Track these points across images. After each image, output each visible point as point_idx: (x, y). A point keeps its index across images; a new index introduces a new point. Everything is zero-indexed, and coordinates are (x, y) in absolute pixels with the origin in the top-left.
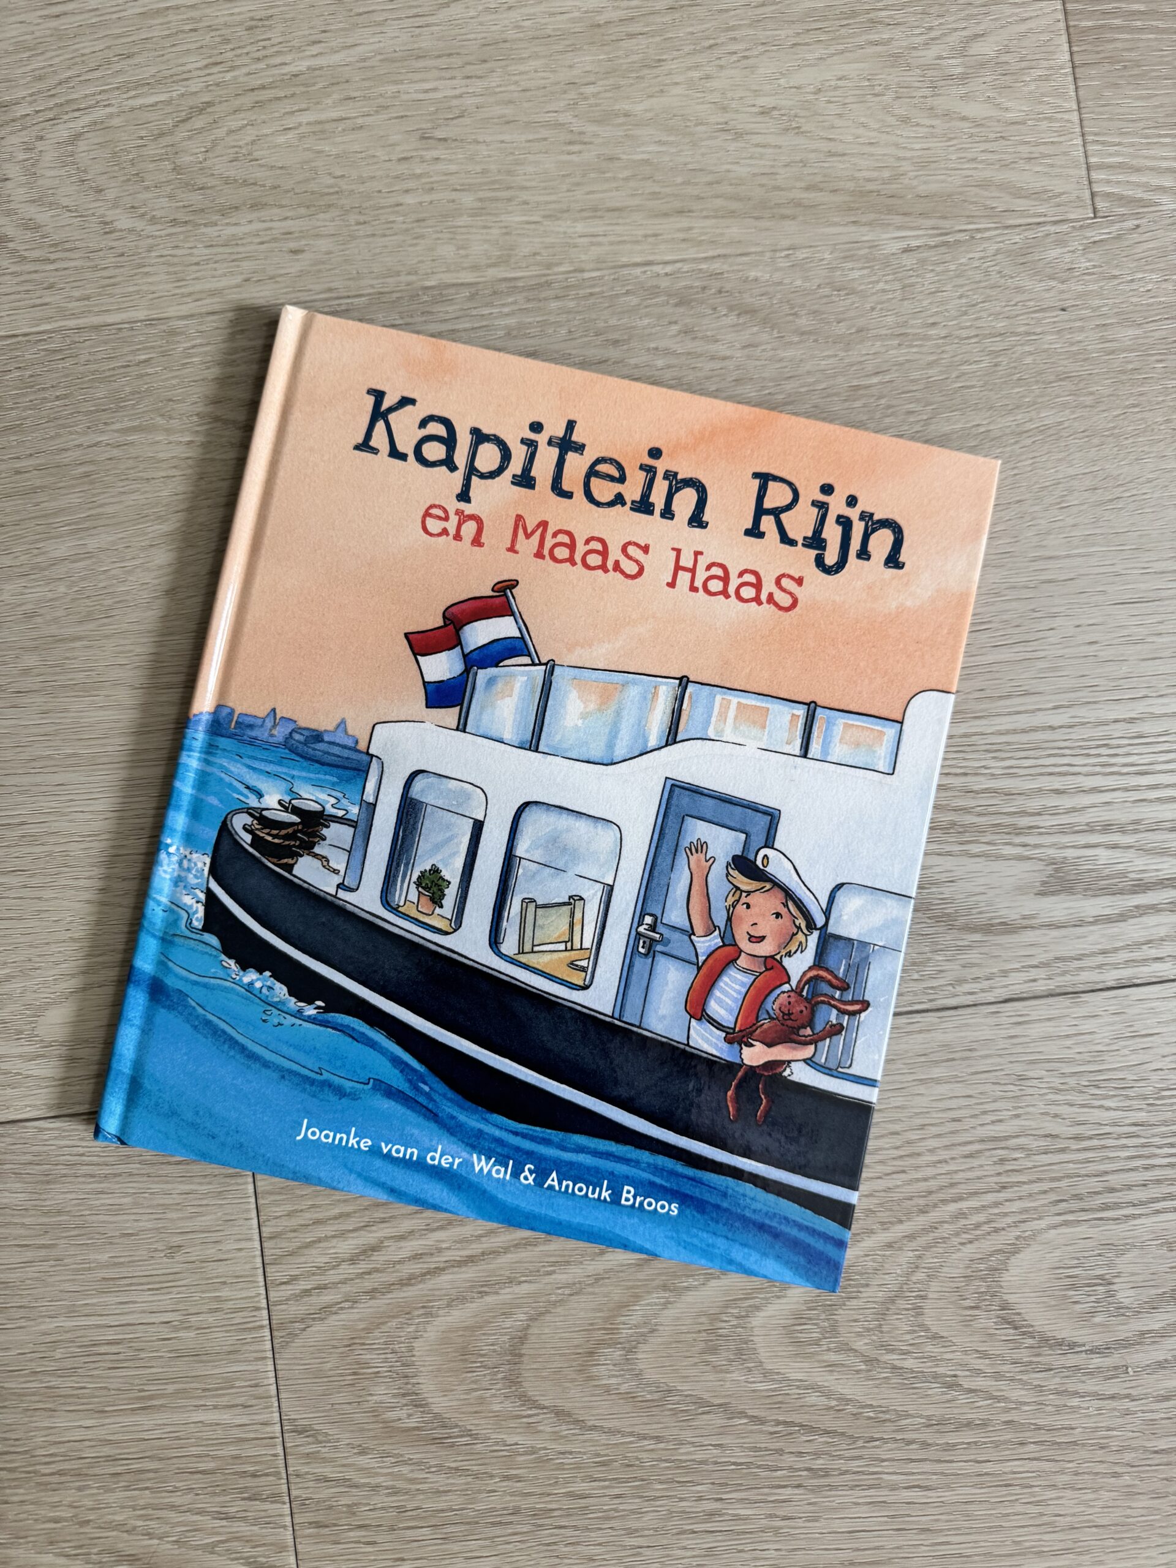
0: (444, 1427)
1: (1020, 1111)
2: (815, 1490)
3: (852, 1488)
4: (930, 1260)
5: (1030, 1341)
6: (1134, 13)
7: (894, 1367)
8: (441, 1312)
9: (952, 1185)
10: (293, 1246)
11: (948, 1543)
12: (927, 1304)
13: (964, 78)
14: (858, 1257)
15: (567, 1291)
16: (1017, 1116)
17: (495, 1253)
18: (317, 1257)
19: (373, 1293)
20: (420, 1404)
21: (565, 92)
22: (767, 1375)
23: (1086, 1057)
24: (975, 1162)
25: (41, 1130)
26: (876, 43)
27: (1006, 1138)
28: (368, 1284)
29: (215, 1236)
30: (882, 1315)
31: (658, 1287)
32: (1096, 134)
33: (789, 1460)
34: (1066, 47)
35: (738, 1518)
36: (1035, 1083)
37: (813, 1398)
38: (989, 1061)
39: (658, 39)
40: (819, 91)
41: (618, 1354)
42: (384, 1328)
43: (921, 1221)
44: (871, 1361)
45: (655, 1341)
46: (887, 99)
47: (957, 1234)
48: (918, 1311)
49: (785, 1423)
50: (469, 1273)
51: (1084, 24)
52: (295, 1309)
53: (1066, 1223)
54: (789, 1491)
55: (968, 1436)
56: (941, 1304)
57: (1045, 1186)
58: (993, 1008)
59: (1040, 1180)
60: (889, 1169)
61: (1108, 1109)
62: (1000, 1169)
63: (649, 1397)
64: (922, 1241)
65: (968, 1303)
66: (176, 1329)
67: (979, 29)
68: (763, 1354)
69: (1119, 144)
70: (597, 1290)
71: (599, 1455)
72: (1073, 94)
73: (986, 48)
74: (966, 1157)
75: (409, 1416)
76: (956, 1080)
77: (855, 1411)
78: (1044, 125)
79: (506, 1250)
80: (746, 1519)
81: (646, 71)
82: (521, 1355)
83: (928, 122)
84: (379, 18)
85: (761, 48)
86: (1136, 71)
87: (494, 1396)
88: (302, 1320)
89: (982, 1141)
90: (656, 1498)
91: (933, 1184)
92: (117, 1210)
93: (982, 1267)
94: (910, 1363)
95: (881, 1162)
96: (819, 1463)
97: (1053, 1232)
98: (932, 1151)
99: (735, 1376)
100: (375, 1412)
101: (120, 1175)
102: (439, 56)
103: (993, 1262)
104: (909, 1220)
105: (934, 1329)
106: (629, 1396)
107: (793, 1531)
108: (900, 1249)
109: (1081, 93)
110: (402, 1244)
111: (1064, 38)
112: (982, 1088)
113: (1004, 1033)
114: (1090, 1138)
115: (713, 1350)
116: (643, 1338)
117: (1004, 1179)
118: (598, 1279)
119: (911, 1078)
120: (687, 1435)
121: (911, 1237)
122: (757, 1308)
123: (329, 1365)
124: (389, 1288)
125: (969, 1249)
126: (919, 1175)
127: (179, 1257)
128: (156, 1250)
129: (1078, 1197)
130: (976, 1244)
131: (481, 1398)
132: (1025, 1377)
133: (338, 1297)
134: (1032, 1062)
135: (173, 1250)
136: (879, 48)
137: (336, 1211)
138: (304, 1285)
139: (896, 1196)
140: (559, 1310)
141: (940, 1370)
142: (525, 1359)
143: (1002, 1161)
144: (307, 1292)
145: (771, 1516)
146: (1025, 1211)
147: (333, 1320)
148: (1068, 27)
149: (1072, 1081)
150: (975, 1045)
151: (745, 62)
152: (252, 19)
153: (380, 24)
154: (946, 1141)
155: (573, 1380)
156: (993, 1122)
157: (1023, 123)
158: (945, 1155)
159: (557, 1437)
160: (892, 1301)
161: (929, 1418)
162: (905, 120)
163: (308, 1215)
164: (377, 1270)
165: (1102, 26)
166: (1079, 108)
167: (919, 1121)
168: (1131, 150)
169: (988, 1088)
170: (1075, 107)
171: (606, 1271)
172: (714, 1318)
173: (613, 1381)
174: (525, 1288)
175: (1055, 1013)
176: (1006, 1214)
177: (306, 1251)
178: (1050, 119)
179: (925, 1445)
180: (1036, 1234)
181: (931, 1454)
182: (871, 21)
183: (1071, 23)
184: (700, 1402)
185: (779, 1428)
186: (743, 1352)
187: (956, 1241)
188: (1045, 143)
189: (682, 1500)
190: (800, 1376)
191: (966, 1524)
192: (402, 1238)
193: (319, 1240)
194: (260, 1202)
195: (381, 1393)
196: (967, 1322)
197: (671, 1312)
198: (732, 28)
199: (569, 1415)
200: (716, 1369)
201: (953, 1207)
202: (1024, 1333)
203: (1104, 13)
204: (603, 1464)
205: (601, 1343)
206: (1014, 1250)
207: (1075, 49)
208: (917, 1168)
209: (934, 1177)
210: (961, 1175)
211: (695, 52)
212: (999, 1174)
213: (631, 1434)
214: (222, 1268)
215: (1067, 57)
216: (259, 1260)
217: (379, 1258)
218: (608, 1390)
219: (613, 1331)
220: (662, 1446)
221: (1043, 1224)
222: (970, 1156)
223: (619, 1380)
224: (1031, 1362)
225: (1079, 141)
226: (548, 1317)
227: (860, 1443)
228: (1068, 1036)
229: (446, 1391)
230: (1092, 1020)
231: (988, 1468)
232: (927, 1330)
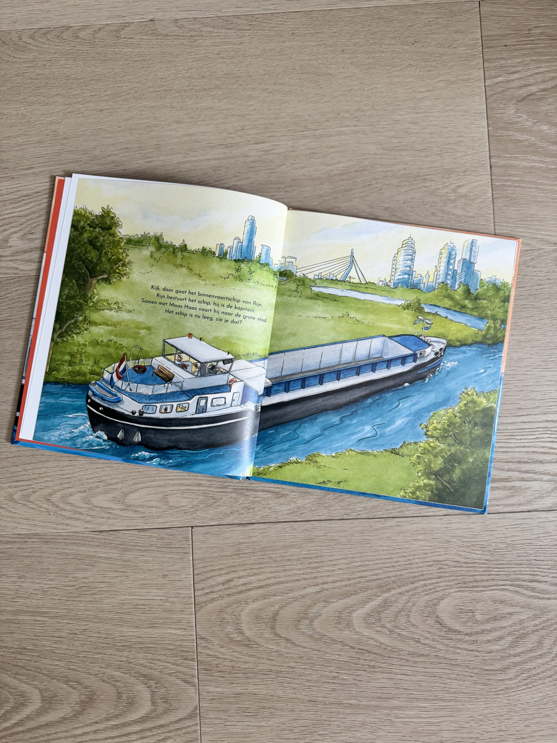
0: (249, 641)
1: (447, 552)
2: (369, 672)
3: (382, 673)
4: (413, 599)
5: (445, 629)
6: (515, 181)
7: (399, 634)
8: (251, 603)
9: (423, 575)
10: (203, 578)
11: (413, 694)
12: (411, 614)
13: (454, 201)
14: (389, 596)
15: (292, 600)
16: (446, 554)
17: (270, 585)
18: (211, 582)
19: (229, 595)
20: (241, 633)
21: (318, 198)
22: (356, 633)
23: (471, 536)
24: (431, 568)
25: (124, 534)
26: (425, 187)
27: (442, 561)
28: (227, 592)
29: (179, 573)
30: (396, 616)
31: (322, 601)
32: (499, 222)
33: (362, 662)
34: (491, 191)
35: (343, 679)
36: (453, 543)
37: (371, 642)
38: (438, 535)
39: (351, 182)
40: (404, 203)
41: (308, 622)
42: (232, 607)
43: (412, 586)
44: (391, 631)
45: (320, 618)
46: (428, 206)
47: (423, 592)
48: (408, 616)
49: (361, 649)
50: (261, 591)
51: (498, 184)
52: (203, 599)
53: (460, 591)
54: (361, 672)
55: (422, 659)
56: (416, 614)
57: (454, 578)
58: (440, 517)
59: (452, 576)
60: (402, 568)
61: (477, 554)
62: (439, 571)
63: (317, 637)
64: (411, 593)
65: (425, 615)
66: (164, 602)
67: (461, 184)
68: (356, 626)
69: (506, 226)
70: (302, 600)
71: (299, 655)
72: (492, 208)
73: (463, 191)
74: (428, 566)
75: (238, 636)
76: (426, 540)
77: (385, 647)
78: (481, 218)
79: (273, 585)
80: (346, 680)
81: (346, 193)
82: (276, 620)
83: (441, 215)
84: (258, 169)
85: (386, 187)
86: (515, 201)
87: (266, 632)
88: (205, 603)
89: (434, 561)
90: (317, 670)
91: (416, 574)
92: (146, 562)
93: (431, 603)
94: (404, 633)
95: (399, 566)
96: (372, 664)
97: (455, 593)
98: (417, 563)
99: (346, 632)
100: (227, 635)
101: (149, 550)
102: (277, 184)
103: (435, 601)
104: (407, 585)
105: (413, 622)
106: (311, 636)
107: (361, 685)
108: (404, 595)
109: (495, 208)
110: (240, 580)
111: (490, 188)
112: (435, 544)
113: (444, 526)
114: (470, 563)
115: (339, 623)
116: (316, 617)
117: (440, 575)
118: (303, 597)
119: (411, 538)
120: (329, 650)
121: (408, 591)
122: (355, 611)
123: (213, 618)
124: (234, 594)
125: (427, 597)
126: (412, 571)
127: (167, 579)
128: (159, 576)
129: (465, 583)
130: (429, 596)
131: (262, 633)
132: (442, 641)
133: (217, 596)
134: (453, 536)
135: (165, 576)
136: (427, 189)
137: (218, 567)
138: (207, 591)
139: (404, 577)
140: (289, 606)
141: (414, 636)
142: (277, 621)
143: (440, 568)
144: (207, 593)
145: (355, 680)
146: (447, 586)
147: (215, 603)
148: (492, 185)
149: (466, 544)
150: (433, 529)
151: (380, 191)
152: (215, 167)
153: (257, 171)
154: (421, 560)
155: (293, 629)
156: (438, 555)
157: (474, 217)
158: (421, 565)
159: (286, 647)
160: (400, 612)
161: (409, 652)
162: (433, 214)
163: (209, 568)
164: (231, 588)
165: (504, 185)
166: (494, 213)
167: (413, 553)
168: (510, 229)
169: (437, 544)
170: (492, 212)
171: (306, 594)
172: (340, 612)
173: (306, 631)
174: (279, 597)
175: (461, 521)
176: (440, 586)
177: (208, 580)
178: (483, 216)
179: (408, 661)
180: (449, 594)
181: (409, 664)
182: (424, 179)
183: (493, 183)
184: (334, 640)
185: (359, 651)
186: (349, 625)
187: (423, 594)
188: (481, 225)
189: (325, 671)
190: (367, 634)
191: (420, 688)
192: (239, 578)
193: (212, 577)
194: (194, 562)
195: (229, 628)
196: (424, 621)
197: (326, 609)
198: (376, 179)
199: (290, 641)
200: (340, 630)
201: (422, 582)
202: (443, 627)
203: (505, 180)
204: (301, 658)
205: (302, 618)
206: (442, 598)
207: (494, 192)
208: (411, 568)
209: (417, 572)
210: (426, 572)
211: (364, 187)
212: (439, 573)
213: (310, 649)
214: (180, 584)
215: (491, 195)
216: (192, 582)
217: (232, 584)
218: (304, 633)
219: (306, 614)
220: (320, 653)
221: (452, 590)
222: (430, 566)
223: (308, 630)
224: (445, 636)
225: (493, 224)
226: (286, 608)
227: (386, 658)
228: (465, 529)
229: (250, 630)
230: (474, 524)
231: (428, 670)
232: (411, 623)
